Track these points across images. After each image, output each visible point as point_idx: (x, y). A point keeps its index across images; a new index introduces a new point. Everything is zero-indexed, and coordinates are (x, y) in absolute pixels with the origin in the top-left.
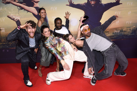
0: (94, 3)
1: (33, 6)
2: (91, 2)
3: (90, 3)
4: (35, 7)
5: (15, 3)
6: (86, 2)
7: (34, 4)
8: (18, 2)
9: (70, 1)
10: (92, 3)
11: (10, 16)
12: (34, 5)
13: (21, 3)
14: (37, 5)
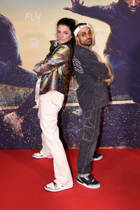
2: (128, 2)
10: (131, 3)
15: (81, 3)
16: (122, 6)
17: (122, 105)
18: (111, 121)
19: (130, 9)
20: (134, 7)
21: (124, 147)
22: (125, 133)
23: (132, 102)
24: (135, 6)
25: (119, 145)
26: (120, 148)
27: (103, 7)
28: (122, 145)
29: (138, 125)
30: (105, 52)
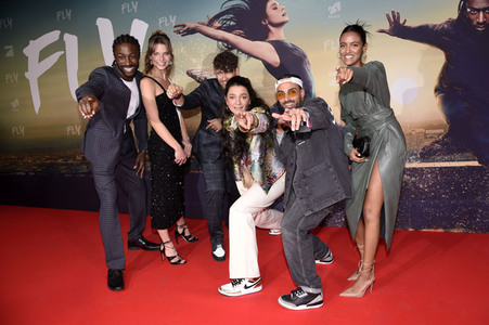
0: (484, 17)
1: (267, 37)
2: (473, 17)
3: (471, 21)
4: (272, 43)
5: (211, 31)
6: (455, 15)
7: (269, 30)
8: (219, 28)
9: (394, 16)
10: (478, 18)
11: (194, 72)
12: (270, 35)
13: (229, 29)
14: (278, 34)
15: (401, 22)
16: (463, 22)
17: (461, 167)
18: (442, 191)
19: (475, 26)
20: (481, 24)
21: (461, 230)
22: (464, 210)
23: (476, 163)
24: (484, 23)
25: (453, 227)
26: (456, 231)
27: (435, 26)
28: (459, 227)
29: (484, 198)
30: (436, 90)
